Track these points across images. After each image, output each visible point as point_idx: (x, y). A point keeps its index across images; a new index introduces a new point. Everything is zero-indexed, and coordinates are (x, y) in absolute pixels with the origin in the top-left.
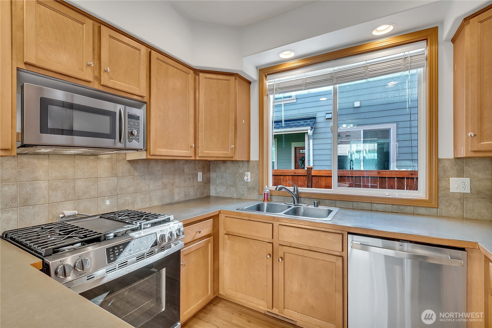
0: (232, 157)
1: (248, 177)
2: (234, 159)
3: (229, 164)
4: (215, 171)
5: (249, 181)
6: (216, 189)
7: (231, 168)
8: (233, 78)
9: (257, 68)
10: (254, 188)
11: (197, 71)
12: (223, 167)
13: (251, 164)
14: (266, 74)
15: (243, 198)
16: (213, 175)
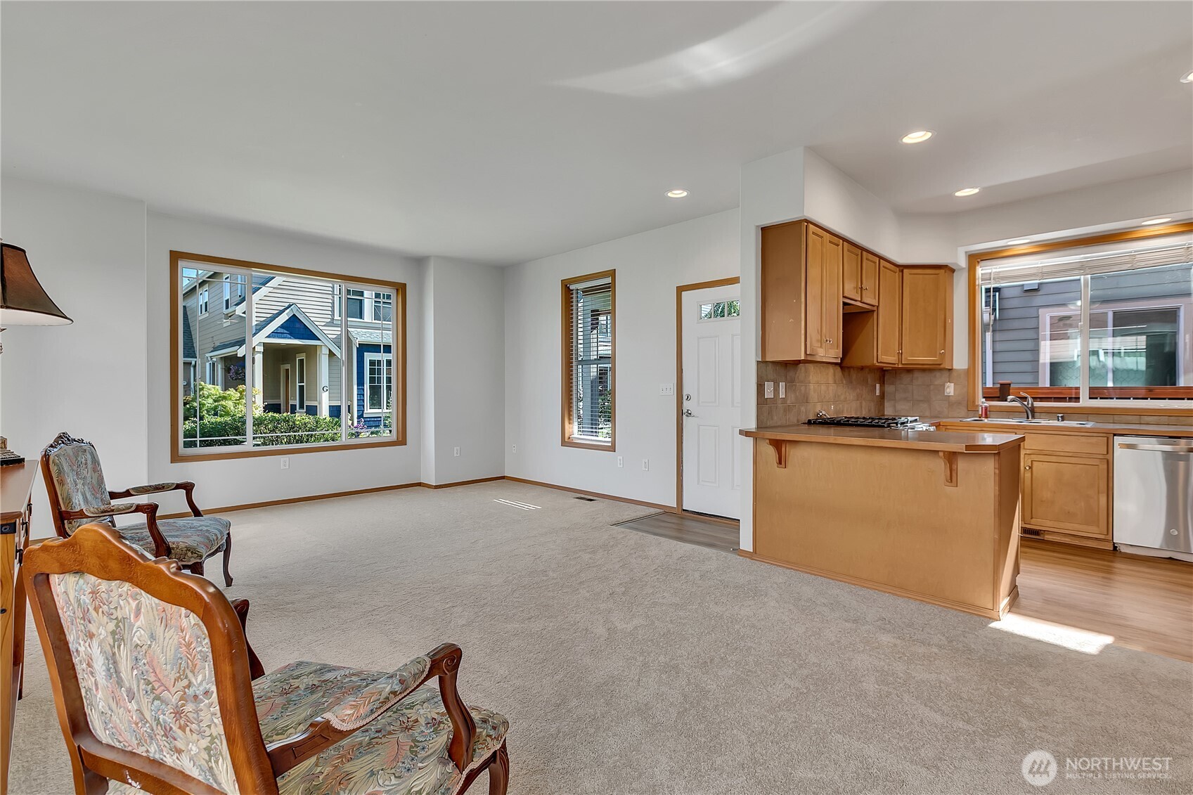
0: (940, 364)
1: (950, 389)
2: (942, 366)
3: (916, 374)
4: (892, 384)
5: (952, 394)
6: (895, 406)
7: (920, 378)
8: (943, 271)
9: (966, 252)
10: (959, 403)
11: (902, 268)
12: (906, 378)
13: (954, 374)
14: (979, 260)
15: (940, 416)
16: (889, 389)
